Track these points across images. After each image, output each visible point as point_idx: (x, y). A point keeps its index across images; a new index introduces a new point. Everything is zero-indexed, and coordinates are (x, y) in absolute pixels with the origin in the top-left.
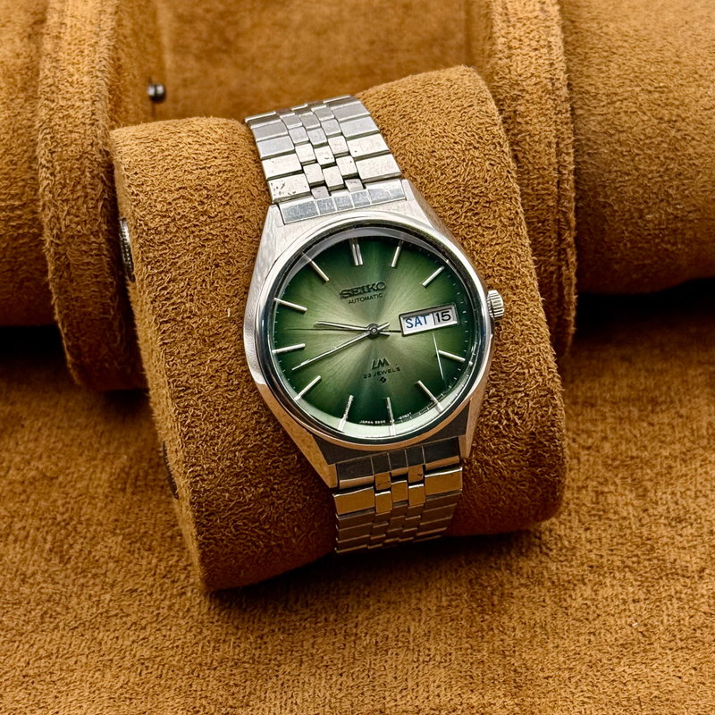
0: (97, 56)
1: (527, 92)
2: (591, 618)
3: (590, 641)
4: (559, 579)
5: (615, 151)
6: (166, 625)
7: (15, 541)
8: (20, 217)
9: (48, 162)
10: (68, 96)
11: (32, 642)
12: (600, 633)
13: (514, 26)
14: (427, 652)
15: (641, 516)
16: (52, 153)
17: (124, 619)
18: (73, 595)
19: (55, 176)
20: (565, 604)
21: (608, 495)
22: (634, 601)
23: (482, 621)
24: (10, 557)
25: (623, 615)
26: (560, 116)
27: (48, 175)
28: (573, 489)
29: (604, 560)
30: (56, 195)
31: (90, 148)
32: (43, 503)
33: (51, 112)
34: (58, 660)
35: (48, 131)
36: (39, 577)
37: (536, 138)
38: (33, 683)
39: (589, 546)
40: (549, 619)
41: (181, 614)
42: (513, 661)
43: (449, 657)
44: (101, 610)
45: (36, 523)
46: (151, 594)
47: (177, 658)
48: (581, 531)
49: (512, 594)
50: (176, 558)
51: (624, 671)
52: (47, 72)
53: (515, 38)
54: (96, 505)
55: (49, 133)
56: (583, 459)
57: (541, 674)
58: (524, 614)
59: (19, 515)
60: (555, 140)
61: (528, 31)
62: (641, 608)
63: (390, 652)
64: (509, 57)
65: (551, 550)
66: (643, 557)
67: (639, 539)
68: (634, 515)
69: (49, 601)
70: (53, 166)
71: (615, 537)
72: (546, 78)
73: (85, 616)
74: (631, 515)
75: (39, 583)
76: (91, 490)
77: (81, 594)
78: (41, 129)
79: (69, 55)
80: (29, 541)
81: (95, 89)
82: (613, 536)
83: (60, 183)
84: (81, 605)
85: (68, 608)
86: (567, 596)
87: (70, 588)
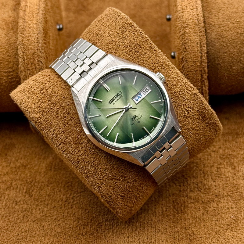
0: (39, 17)
1: (189, 25)
2: (216, 214)
3: (216, 223)
4: (204, 200)
5: (221, 45)
6: (66, 220)
7: (13, 189)
8: (12, 75)
9: (22, 56)
10: (29, 32)
11: (20, 226)
12: (219, 220)
13: (184, 1)
14: (158, 228)
15: (233, 176)
16: (23, 53)
17: (52, 217)
18: (34, 209)
19: (25, 61)
20: (207, 210)
21: (222, 168)
22: (231, 208)
23: (178, 216)
24: (12, 195)
25: (228, 213)
26: (201, 33)
27: (22, 61)
28: (209, 167)
29: (221, 193)
31: (37, 51)
32: (22, 175)
33: (23, 38)
34: (29, 233)
35: (22, 45)
36: (22, 202)
37: (193, 41)
38: (20, 242)
39: (215, 188)
40: (201, 215)
41: (72, 215)
42: (189, 231)
43: (166, 230)
44: (44, 214)
45: (20, 182)
46: (61, 208)
47: (70, 232)
48: (212, 182)
49: (188, 206)
50: (69, 194)
51: (228, 234)
52: (21, 24)
53: (184, 6)
54: (41, 175)
55: (22, 46)
56: (213, 155)
57: (199, 236)
58: (192, 213)
59: (14, 179)
60: (199, 42)
61: (189, 3)
62: (234, 210)
63: (145, 229)
64: (182, 13)
65: (201, 189)
66: (234, 191)
67: (233, 185)
68: (231, 176)
69: (25, 211)
70: (24, 57)
71: (224, 184)
72: (196, 20)
73: (38, 216)
74: (230, 176)
75: (22, 204)
76: (39, 170)
77: (36, 208)
78: (19, 44)
79: (29, 17)
80: (18, 189)
81: (38, 30)
82: (223, 184)
83: (27, 63)
84: (37, 212)
85: (32, 214)
86: (208, 206)
87: (33, 206)
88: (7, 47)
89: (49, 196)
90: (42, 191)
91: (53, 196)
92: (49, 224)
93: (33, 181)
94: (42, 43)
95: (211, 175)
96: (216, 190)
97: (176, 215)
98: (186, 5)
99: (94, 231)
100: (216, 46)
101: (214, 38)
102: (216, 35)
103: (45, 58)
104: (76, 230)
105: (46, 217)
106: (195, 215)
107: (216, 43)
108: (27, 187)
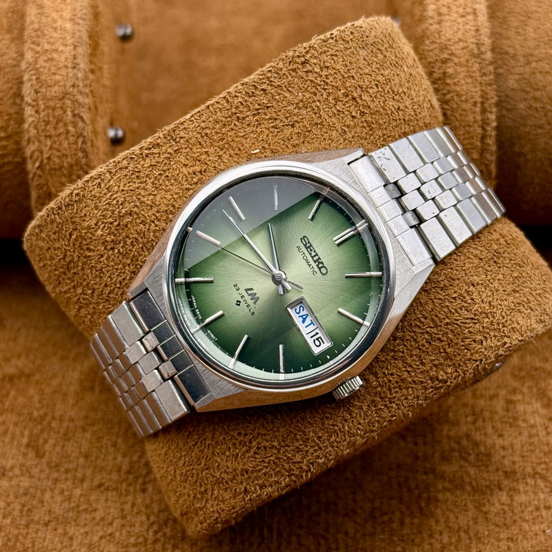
1: (456, 56)
2: (508, 522)
3: (508, 547)
4: (477, 484)
5: (530, 107)
8: (5, 147)
9: (34, 101)
10: (53, 40)
12: (517, 539)
15: (546, 425)
16: (37, 92)
17: (93, 514)
18: (48, 489)
19: (39, 114)
20: (484, 509)
22: (545, 507)
23: (412, 524)
25: (537, 521)
26: (484, 78)
27: (33, 113)
29: (517, 466)
30: (40, 131)
31: (71, 89)
32: (21, 400)
33: (37, 55)
35: (34, 72)
36: (17, 471)
39: (502, 453)
40: (471, 523)
44: (72, 505)
48: (495, 437)
49: (437, 497)
50: (138, 454)
52: (33, 18)
53: (444, 6)
54: (68, 401)
55: (35, 75)
58: (448, 518)
60: (480, 100)
64: (439, 23)
65: (469, 455)
69: (26, 494)
70: (37, 105)
71: (525, 444)
72: (472, 43)
73: (58, 510)
74: (538, 423)
75: (17, 476)
77: (55, 488)
78: (27, 70)
80: (9, 435)
81: (77, 36)
82: (523, 443)
83: (44, 120)
84: (55, 499)
85: (43, 502)
86: (485, 501)
87: (45, 482)
89: (86, 457)
90: (70, 444)
91: (97, 458)
92: (87, 533)
93: (46, 415)
94: (85, 70)
95: (491, 419)
96: (504, 457)
97: (407, 520)
98: (448, 3)
100: (517, 109)
101: (513, 89)
102: (517, 81)
103: (93, 108)
105: (79, 512)
106: (454, 523)
107: (517, 101)
108: (31, 432)
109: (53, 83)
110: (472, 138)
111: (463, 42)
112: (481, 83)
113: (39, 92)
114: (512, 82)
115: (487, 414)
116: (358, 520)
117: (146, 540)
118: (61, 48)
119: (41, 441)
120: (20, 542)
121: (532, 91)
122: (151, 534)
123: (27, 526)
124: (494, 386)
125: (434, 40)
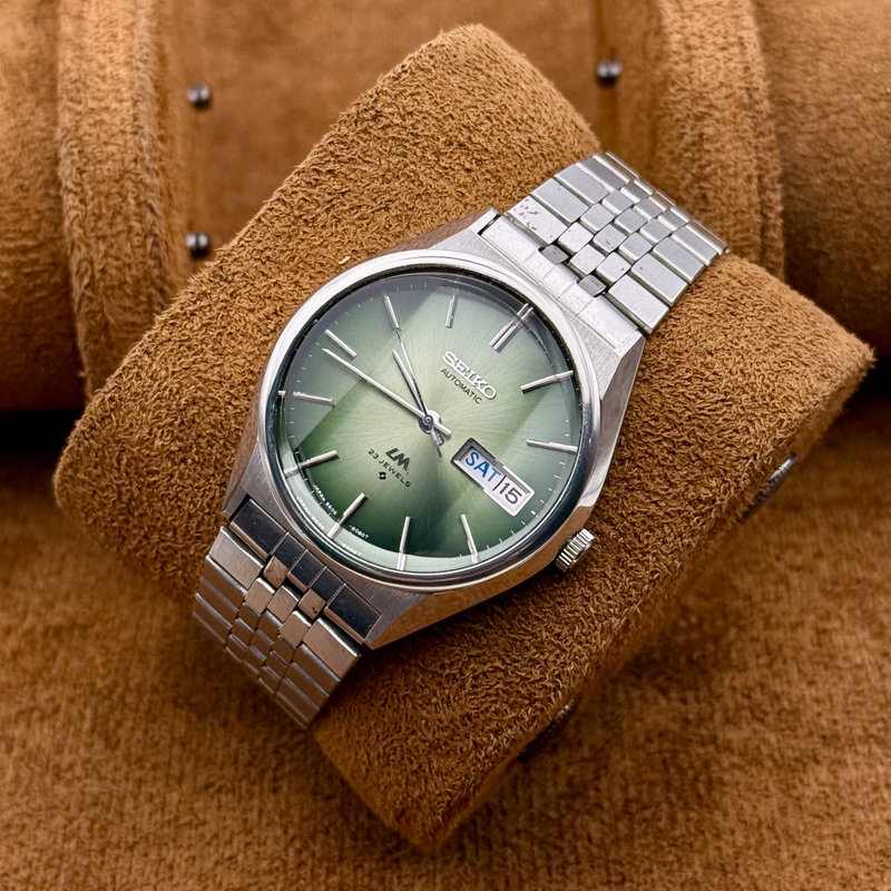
0: (136, 41)
1: (716, 108)
2: (833, 812)
3: (837, 847)
5: (831, 182)
7: (42, 719)
8: (36, 262)
9: (77, 184)
10: (100, 95)
12: (848, 835)
13: (690, 17)
15: (879, 664)
16: (81, 172)
17: (201, 829)
18: (128, 795)
19: (86, 205)
20: (795, 793)
24: (37, 741)
25: (875, 807)
26: (761, 139)
27: (77, 203)
28: (784, 627)
29: (840, 727)
30: (88, 230)
31: (133, 165)
32: (76, 664)
33: (78, 118)
35: (74, 143)
36: (78, 771)
37: (731, 171)
39: (816, 708)
40: (777, 815)
44: (167, 817)
45: (69, 692)
48: (804, 686)
49: (722, 779)
50: (263, 736)
52: (69, 63)
53: (693, 34)
55: (76, 146)
58: (742, 808)
59: (44, 680)
60: (756, 173)
61: (710, 23)
64: (689, 60)
65: (766, 714)
67: (882, 696)
68: (870, 662)
69: (95, 805)
70: (82, 191)
71: (849, 694)
72: (740, 88)
73: (146, 826)
74: (867, 661)
75: (79, 779)
76: (140, 643)
77: (139, 793)
78: (65, 141)
79: (97, 40)
80: (61, 716)
81: (137, 86)
82: (847, 691)
83: (94, 214)
84: (140, 810)
85: (122, 815)
86: (797, 780)
87: (123, 785)
88: (14, 154)
89: (183, 744)
90: (155, 726)
91: (200, 745)
92: (194, 858)
93: (116, 684)
94: (151, 135)
95: (795, 659)
96: (819, 714)
97: (680, 816)
98: (700, 31)
99: (371, 880)
100: (812, 186)
101: (804, 156)
102: (810, 144)
104: (299, 879)
105: (178, 827)
107: (811, 174)
108: (95, 710)
109: (104, 156)
110: (748, 230)
111: (727, 87)
112: (756, 147)
113: (84, 171)
114: (801, 146)
115: (788, 652)
116: (606, 817)
117: (285, 863)
118: (114, 105)
119: (112, 724)
120: (94, 877)
121: (833, 158)
122: (291, 853)
123: (102, 852)
124: (796, 610)
125: (682, 86)
